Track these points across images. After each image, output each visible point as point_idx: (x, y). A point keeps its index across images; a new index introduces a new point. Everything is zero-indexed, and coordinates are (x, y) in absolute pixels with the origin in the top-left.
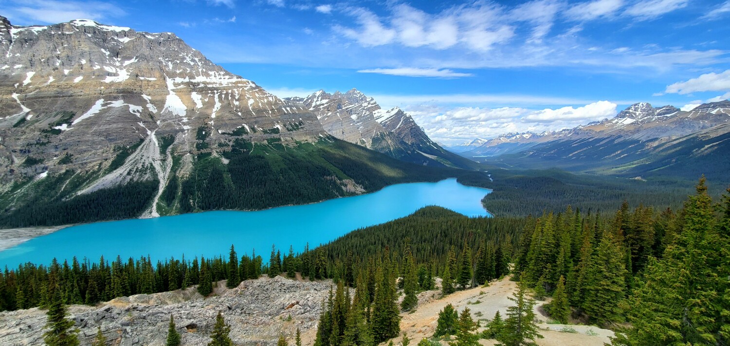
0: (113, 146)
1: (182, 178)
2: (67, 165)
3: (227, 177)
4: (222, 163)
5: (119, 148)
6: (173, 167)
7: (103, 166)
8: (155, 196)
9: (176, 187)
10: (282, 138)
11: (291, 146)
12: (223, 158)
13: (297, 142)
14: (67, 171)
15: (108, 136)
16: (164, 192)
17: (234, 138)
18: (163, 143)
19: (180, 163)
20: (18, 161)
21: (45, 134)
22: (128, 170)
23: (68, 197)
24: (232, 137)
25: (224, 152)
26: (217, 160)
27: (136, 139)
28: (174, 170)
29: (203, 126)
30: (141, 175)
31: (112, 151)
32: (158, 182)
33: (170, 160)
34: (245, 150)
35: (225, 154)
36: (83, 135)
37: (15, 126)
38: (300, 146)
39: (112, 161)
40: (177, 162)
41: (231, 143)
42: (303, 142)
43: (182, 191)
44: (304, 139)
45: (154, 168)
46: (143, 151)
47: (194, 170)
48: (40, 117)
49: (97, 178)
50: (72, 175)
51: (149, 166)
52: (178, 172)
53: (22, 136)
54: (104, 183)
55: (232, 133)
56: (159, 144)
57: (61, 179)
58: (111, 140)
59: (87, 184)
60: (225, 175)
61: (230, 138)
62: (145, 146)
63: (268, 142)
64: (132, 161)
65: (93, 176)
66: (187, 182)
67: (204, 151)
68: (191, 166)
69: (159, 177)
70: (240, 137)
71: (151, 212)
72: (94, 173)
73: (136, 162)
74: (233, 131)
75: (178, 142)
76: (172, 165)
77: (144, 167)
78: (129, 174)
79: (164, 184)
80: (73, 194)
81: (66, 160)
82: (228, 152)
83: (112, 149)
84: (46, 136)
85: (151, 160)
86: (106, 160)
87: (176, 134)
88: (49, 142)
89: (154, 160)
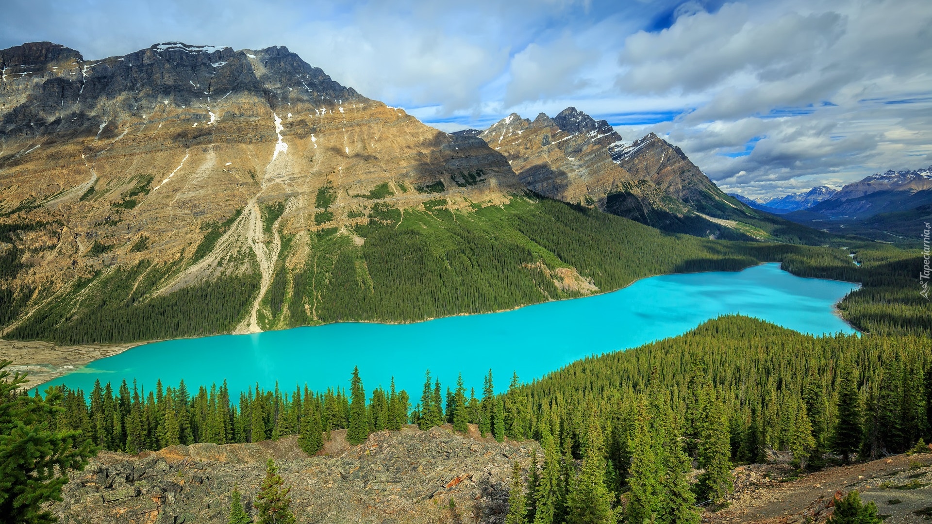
0: (199, 222)
1: (293, 270)
2: (142, 253)
3: (361, 266)
4: (353, 245)
5: (208, 225)
6: (281, 251)
7: (185, 254)
8: (255, 299)
9: (285, 284)
10: (448, 199)
11: (465, 212)
12: (355, 236)
13: (473, 206)
14: (142, 262)
15: (194, 208)
16: (268, 293)
17: (371, 203)
18: (267, 216)
19: (291, 247)
20: (83, 247)
21: (116, 209)
22: (219, 258)
23: (141, 300)
24: (369, 201)
25: (357, 225)
26: (346, 240)
27: (230, 212)
28: (282, 257)
29: (325, 186)
30: (236, 266)
31: (199, 231)
32: (261, 277)
33: (277, 241)
34: (389, 222)
35: (359, 230)
36: (163, 208)
37: (82, 199)
38: (480, 211)
39: (199, 246)
40: (286, 243)
41: (367, 212)
42: (484, 205)
43: (294, 291)
44: (487, 198)
45: (255, 255)
46: (240, 228)
47: (313, 256)
48: (112, 184)
49: (178, 271)
50: (147, 268)
51: (248, 251)
52: (288, 261)
53: (89, 212)
54: (186, 279)
55: (369, 194)
56: (262, 216)
57: (133, 274)
58: (196, 214)
59: (166, 280)
60: (357, 264)
61: (366, 203)
62: (243, 221)
63: (425, 206)
64: (225, 245)
65: (174, 267)
66: (302, 275)
67: (327, 225)
68: (307, 250)
69: (262, 270)
70: (381, 201)
71: (248, 325)
72: (174, 263)
73: (230, 246)
74: (370, 192)
75: (289, 213)
76: (279, 250)
77: (240, 254)
78: (220, 264)
79: (268, 280)
80: (148, 295)
81: (141, 246)
82: (363, 225)
83: (198, 227)
84: (117, 212)
85: (250, 242)
86: (191, 243)
87: (286, 200)
88: (120, 220)
89: (254, 242)
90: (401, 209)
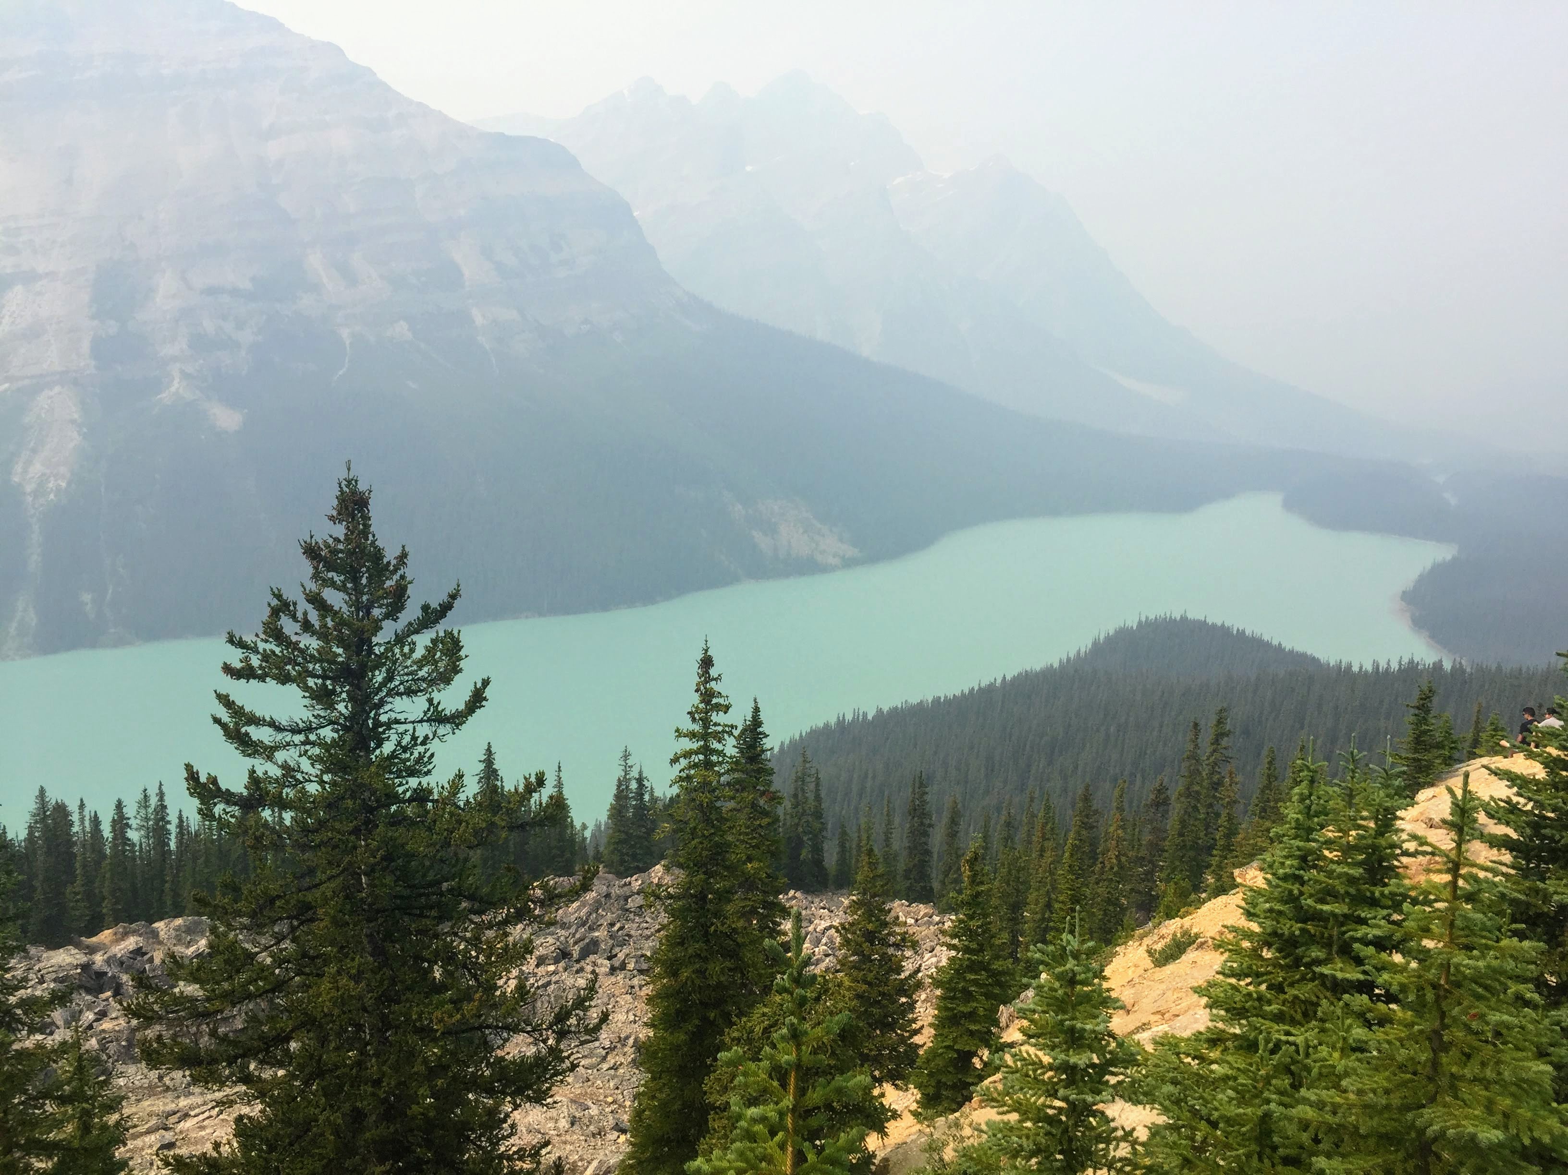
1: (36, 494)
4: (212, 428)
10: (474, 311)
11: (518, 349)
12: (217, 404)
13: (543, 331)
17: (258, 312)
19: (25, 428)
24: (252, 307)
25: (217, 375)
26: (190, 415)
29: (116, 258)
34: (312, 367)
35: (224, 386)
41: (247, 337)
42: (570, 331)
43: (43, 556)
44: (577, 313)
47: (92, 459)
55: (250, 287)
61: (243, 313)
63: (412, 328)
66: (62, 514)
67: (127, 372)
68: (75, 438)
70: (286, 309)
74: (251, 280)
82: (235, 376)
90: (345, 333)
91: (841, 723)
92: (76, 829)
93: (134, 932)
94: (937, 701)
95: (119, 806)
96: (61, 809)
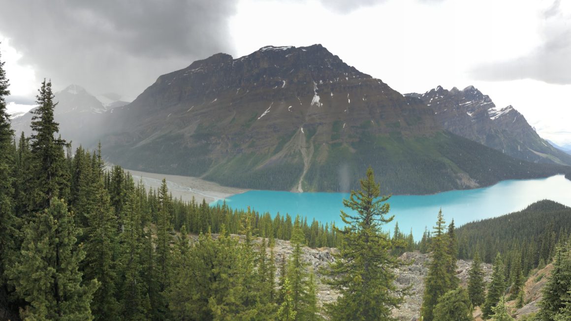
0: (277, 136)
1: (320, 163)
2: (252, 148)
4: (350, 152)
5: (280, 137)
7: (271, 150)
8: (301, 175)
9: (316, 170)
10: (402, 132)
12: (351, 148)
13: (415, 136)
14: (252, 153)
15: (275, 129)
16: (307, 174)
17: (361, 131)
18: (308, 134)
19: (319, 151)
20: (230, 144)
21: (243, 127)
22: (285, 154)
23: (251, 170)
25: (352, 142)
26: (347, 150)
27: (290, 131)
28: (315, 156)
29: (337, 120)
30: (293, 159)
31: (276, 140)
32: (304, 165)
33: (312, 147)
34: (370, 142)
35: (353, 145)
36: (261, 128)
37: (230, 122)
38: (417, 139)
39: (276, 147)
40: (317, 149)
41: (358, 135)
42: (420, 137)
44: (422, 133)
45: (301, 154)
46: (295, 140)
47: (329, 157)
49: (267, 158)
50: (254, 156)
51: (298, 151)
52: (317, 158)
53: (233, 129)
54: (270, 162)
55: (360, 126)
56: (305, 134)
58: (276, 132)
59: (262, 162)
61: (358, 131)
62: (296, 136)
63: (391, 135)
64: (288, 148)
65: (265, 157)
66: (324, 166)
67: (337, 141)
68: (327, 153)
69: (305, 161)
70: (366, 130)
71: (298, 188)
72: (265, 154)
73: (290, 149)
75: (318, 134)
76: (313, 152)
77: (295, 153)
78: (285, 157)
79: (307, 167)
80: (254, 168)
82: (355, 143)
83: (276, 138)
84: (243, 129)
85: (299, 147)
86: (273, 145)
87: (317, 127)
88: (244, 133)
89: (301, 147)
91: (473, 222)
92: (319, 226)
93: (327, 249)
94: (495, 218)
95: (327, 224)
96: (317, 222)
